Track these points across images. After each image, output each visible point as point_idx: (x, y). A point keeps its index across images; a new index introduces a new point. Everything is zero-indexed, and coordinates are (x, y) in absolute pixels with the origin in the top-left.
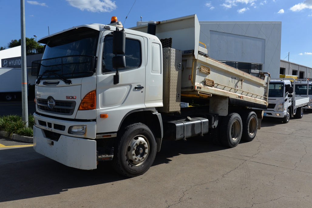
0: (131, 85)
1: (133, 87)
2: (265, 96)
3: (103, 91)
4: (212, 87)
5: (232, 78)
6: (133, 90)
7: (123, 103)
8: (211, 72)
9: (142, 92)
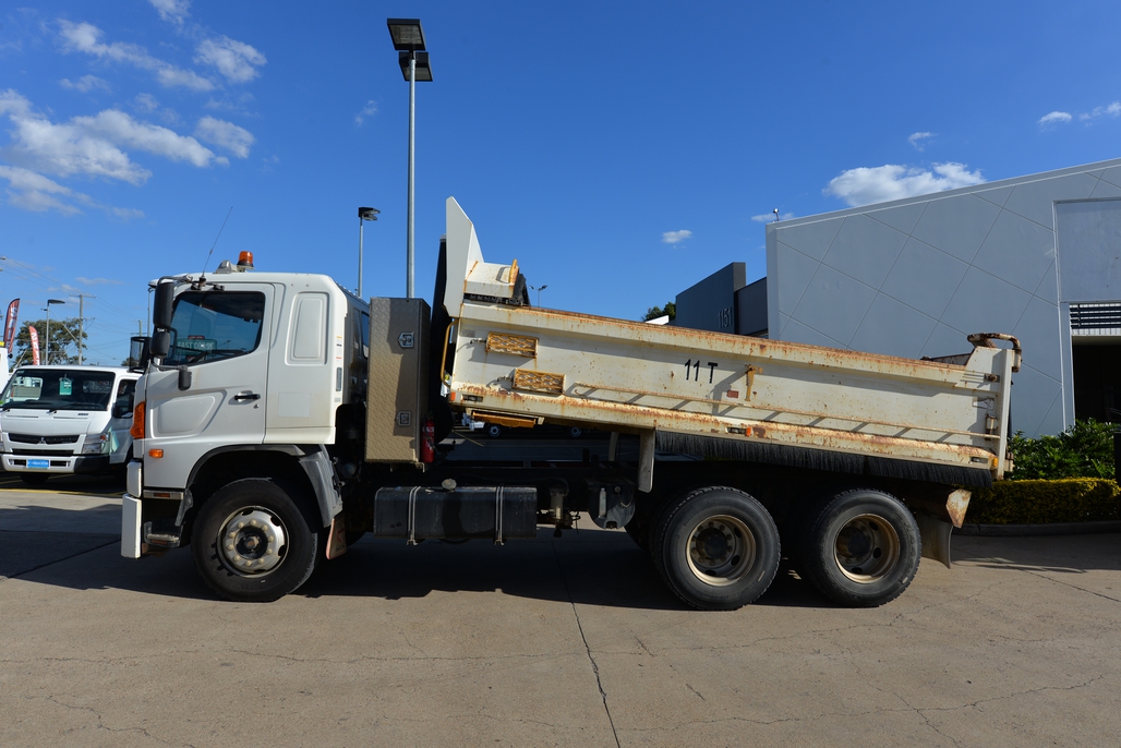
0: (224, 392)
1: (231, 395)
2: (988, 431)
3: (157, 405)
4: (557, 395)
5: (688, 364)
6: (230, 403)
7: (205, 429)
8: (538, 348)
9: (256, 407)
